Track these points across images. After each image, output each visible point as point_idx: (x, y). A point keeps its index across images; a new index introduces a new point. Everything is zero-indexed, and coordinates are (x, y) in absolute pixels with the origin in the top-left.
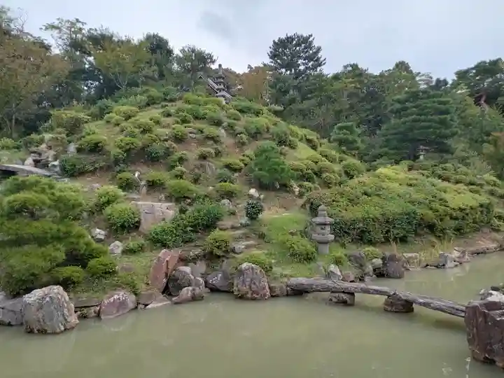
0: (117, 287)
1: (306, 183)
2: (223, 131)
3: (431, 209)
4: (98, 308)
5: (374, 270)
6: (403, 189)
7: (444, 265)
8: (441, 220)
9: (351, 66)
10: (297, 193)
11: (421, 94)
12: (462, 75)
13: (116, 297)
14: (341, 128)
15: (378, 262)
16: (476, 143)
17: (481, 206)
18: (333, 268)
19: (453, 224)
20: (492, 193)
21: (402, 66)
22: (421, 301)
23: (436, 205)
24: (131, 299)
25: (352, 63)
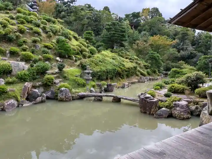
0: (10, 98)
1: (77, 56)
2: (41, 30)
3: (120, 68)
4: (2, 107)
5: (104, 89)
6: (111, 60)
7: (124, 87)
8: (123, 72)
9: (88, 5)
10: (74, 60)
11: (116, 24)
12: (127, 16)
13: (10, 102)
14: (87, 33)
15: (106, 86)
16: (131, 43)
17: (134, 67)
18: (92, 89)
19: (126, 73)
20: (136, 63)
21: (106, 9)
22: (124, 98)
23: (121, 67)
24: (16, 103)
25: (88, 4)
